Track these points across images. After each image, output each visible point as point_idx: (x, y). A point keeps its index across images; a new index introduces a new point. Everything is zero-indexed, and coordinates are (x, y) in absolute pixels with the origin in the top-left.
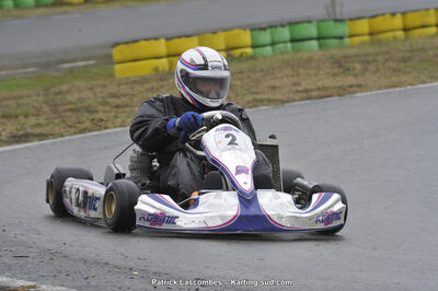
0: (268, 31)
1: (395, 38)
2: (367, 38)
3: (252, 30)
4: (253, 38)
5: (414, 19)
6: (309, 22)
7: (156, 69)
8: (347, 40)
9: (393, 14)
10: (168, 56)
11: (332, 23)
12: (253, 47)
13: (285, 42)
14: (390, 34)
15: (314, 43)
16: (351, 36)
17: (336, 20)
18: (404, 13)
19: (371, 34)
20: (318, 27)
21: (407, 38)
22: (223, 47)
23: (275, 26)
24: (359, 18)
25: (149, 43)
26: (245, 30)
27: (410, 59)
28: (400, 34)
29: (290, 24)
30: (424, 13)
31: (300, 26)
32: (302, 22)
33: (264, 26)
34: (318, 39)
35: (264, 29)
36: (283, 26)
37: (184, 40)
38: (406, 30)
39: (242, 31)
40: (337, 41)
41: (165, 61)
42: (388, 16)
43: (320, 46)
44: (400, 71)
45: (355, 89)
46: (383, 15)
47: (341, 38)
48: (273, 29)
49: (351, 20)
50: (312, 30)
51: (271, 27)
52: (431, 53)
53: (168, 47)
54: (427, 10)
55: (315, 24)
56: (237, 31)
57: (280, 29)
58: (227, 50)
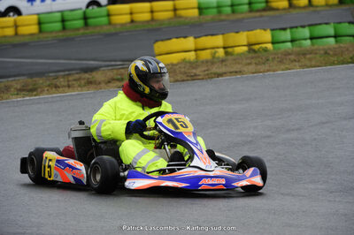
0: (288, 31)
3: (272, 30)
4: (273, 37)
6: (327, 24)
7: (184, 60)
11: (347, 24)
12: (273, 43)
13: (306, 39)
15: (332, 40)
17: (350, 23)
20: (335, 29)
22: (245, 43)
23: (296, 27)
25: (179, 40)
26: (265, 30)
29: (310, 25)
31: (319, 27)
32: (320, 24)
33: (284, 26)
34: (335, 37)
35: (284, 29)
36: (303, 27)
37: (210, 37)
39: (262, 31)
40: (351, 38)
41: (192, 54)
43: (336, 41)
48: (294, 30)
50: (329, 30)
51: (291, 28)
53: (196, 43)
55: (332, 25)
56: (258, 31)
57: (300, 29)
58: (249, 45)
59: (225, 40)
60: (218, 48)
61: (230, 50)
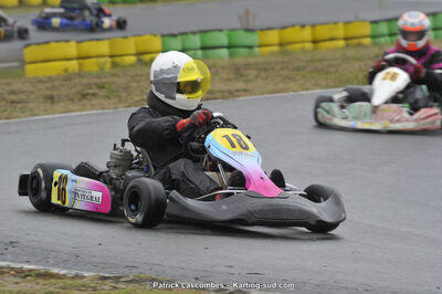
0: (179, 38)
1: (303, 50)
2: (276, 48)
3: (163, 36)
4: (163, 44)
5: (323, 32)
6: (220, 30)
7: (66, 71)
8: (256, 50)
9: (303, 26)
10: (79, 58)
11: (242, 32)
13: (195, 49)
14: (298, 46)
15: (225, 52)
16: (261, 46)
17: (248, 30)
18: (313, 26)
19: (281, 45)
20: (229, 37)
21: (315, 49)
22: (133, 51)
23: (186, 34)
24: (269, 29)
25: (60, 44)
26: (155, 35)
27: (304, 68)
28: (309, 46)
29: (202, 32)
30: (332, 26)
31: (211, 34)
32: (213, 31)
33: (176, 32)
34: (229, 47)
35: (174, 36)
36: (194, 33)
37: (94, 43)
38: (315, 42)
39: (152, 37)
40: (247, 50)
41: (75, 63)
42: (297, 28)
43: (231, 55)
44: (289, 78)
45: (242, 93)
46: (293, 26)
47: (251, 47)
48: (184, 37)
49: (262, 30)
50: (222, 39)
51: (182, 34)
52: (325, 63)
53: (78, 50)
54: (336, 23)
55: (225, 32)
56: (147, 37)
57: (191, 37)
58: (138, 54)
59: (111, 47)
60: (104, 56)
61: (118, 60)
